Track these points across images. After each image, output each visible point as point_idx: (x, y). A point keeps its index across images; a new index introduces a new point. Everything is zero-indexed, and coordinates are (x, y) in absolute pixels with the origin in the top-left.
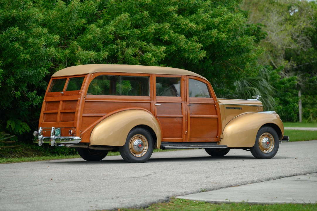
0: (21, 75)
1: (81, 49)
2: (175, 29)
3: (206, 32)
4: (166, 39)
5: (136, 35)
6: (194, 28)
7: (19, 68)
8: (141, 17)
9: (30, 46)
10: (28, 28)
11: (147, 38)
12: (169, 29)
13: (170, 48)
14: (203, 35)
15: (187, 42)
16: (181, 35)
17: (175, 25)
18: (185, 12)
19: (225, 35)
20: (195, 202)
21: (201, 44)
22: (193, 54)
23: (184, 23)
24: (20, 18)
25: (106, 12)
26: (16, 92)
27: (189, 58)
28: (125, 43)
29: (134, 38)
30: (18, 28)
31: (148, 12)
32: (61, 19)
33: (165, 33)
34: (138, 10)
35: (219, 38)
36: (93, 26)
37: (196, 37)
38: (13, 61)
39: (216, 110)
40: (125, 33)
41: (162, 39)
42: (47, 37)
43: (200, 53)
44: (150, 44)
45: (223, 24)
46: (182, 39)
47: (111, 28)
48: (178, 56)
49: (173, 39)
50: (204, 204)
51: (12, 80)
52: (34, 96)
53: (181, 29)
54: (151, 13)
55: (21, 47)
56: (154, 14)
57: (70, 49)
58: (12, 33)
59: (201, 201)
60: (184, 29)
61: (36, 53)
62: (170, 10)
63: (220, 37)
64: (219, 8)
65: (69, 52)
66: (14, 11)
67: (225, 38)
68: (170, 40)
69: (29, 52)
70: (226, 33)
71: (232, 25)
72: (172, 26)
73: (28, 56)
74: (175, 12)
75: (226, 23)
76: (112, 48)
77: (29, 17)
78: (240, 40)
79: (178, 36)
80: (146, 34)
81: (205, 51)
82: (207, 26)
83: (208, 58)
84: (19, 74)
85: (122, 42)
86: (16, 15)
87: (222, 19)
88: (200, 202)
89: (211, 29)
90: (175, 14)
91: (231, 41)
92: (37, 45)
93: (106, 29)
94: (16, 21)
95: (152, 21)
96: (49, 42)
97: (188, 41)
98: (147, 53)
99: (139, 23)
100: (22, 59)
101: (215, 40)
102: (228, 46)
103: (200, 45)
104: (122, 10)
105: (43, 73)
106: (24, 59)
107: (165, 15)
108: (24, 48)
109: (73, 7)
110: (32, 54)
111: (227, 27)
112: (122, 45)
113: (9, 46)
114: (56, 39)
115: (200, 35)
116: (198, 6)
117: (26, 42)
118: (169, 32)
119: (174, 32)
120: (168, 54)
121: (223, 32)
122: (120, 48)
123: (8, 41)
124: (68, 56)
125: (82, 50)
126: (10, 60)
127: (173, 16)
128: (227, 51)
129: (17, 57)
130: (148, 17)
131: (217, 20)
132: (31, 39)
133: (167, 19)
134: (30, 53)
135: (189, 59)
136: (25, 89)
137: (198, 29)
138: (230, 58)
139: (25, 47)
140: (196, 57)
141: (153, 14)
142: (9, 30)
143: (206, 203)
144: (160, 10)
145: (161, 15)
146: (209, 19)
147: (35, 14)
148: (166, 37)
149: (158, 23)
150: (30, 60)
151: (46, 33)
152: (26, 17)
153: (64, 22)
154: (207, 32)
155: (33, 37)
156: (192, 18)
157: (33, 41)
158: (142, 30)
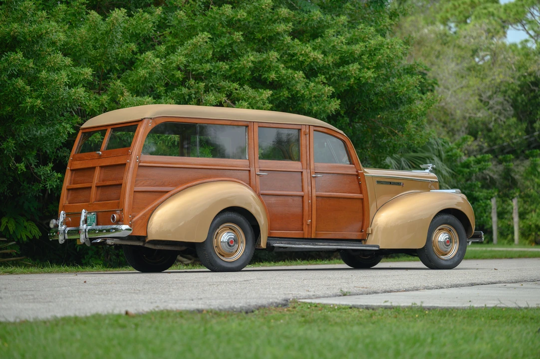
0: (27, 136)
1: (128, 94)
2: (287, 62)
3: (339, 68)
4: (273, 78)
5: (221, 72)
6: (319, 61)
7: (23, 123)
8: (230, 42)
9: (42, 85)
10: (39, 54)
11: (239, 78)
12: (276, 62)
13: (279, 94)
14: (335, 74)
15: (307, 84)
16: (297, 72)
17: (287, 56)
18: (303, 36)
19: (372, 73)
20: (332, 306)
21: (331, 87)
22: (317, 105)
23: (303, 52)
24: (25, 38)
25: (171, 32)
26: (17, 165)
27: (311, 112)
28: (202, 85)
29: (218, 77)
30: (22, 53)
31: (241, 33)
32: (94, 44)
33: (270, 69)
34: (224, 30)
35: (361, 78)
36: (149, 54)
37: (323, 76)
38: (13, 110)
39: (360, 184)
40: (203, 69)
41: (266, 79)
42: (71, 71)
43: (330, 103)
44: (246, 87)
45: (368, 56)
46: (298, 79)
47: (179, 58)
48: (292, 108)
49: (284, 79)
50: (347, 310)
51: (11, 143)
52: (49, 172)
53: (297, 63)
54: (246, 36)
55: (28, 87)
56: (252, 37)
57: (109, 93)
58: (11, 62)
59: (343, 305)
60: (302, 62)
61: (52, 96)
62: (280, 30)
63: (363, 77)
64: (362, 28)
65: (108, 100)
66: (16, 25)
67: (372, 78)
68: (279, 81)
69: (41, 95)
70: (374, 70)
71: (383, 56)
72: (281, 57)
73: (39, 101)
74: (287, 33)
75: (372, 53)
76: (180, 93)
77: (40, 37)
78: (396, 84)
79: (292, 74)
80: (238, 70)
81: (338, 100)
82: (340, 58)
83: (342, 113)
84: (23, 134)
85: (198, 83)
86: (19, 33)
87: (366, 47)
88: (341, 306)
89: (348, 63)
90: (286, 37)
91: (381, 84)
92: (55, 83)
93: (171, 60)
94: (19, 42)
95: (248, 49)
96: (74, 80)
97: (309, 83)
98: (241, 101)
99: (226, 51)
100: (28, 107)
101: (354, 81)
102: (376, 94)
103: (329, 90)
104: (198, 30)
105: (64, 133)
106: (32, 107)
107: (271, 39)
108: (32, 89)
109: (115, 21)
110: (46, 98)
111: (375, 60)
112: (198, 88)
113: (7, 84)
114: (87, 74)
115: (330, 73)
116: (325, 25)
117: (36, 78)
118: (277, 67)
119: (286, 67)
120: (275, 104)
121: (368, 69)
122: (195, 94)
123: (4, 77)
124: (106, 106)
125: (131, 95)
126: (9, 109)
127: (283, 40)
128: (374, 101)
129: (21, 103)
130: (241, 42)
131: (358, 48)
132: (44, 74)
133: (273, 45)
134: (43, 98)
135: (311, 114)
136: (33, 161)
137: (327, 63)
138: (379, 114)
139: (33, 87)
140: (323, 111)
141: (249, 38)
142: (7, 57)
143: (351, 308)
144: (261, 31)
145: (263, 38)
146: (345, 47)
147: (52, 30)
148: (273, 75)
149: (259, 53)
150: (43, 108)
151: (69, 65)
152: (36, 36)
153: (100, 48)
154: (341, 69)
155: (48, 71)
156: (315, 45)
157: (47, 77)
158: (233, 64)
